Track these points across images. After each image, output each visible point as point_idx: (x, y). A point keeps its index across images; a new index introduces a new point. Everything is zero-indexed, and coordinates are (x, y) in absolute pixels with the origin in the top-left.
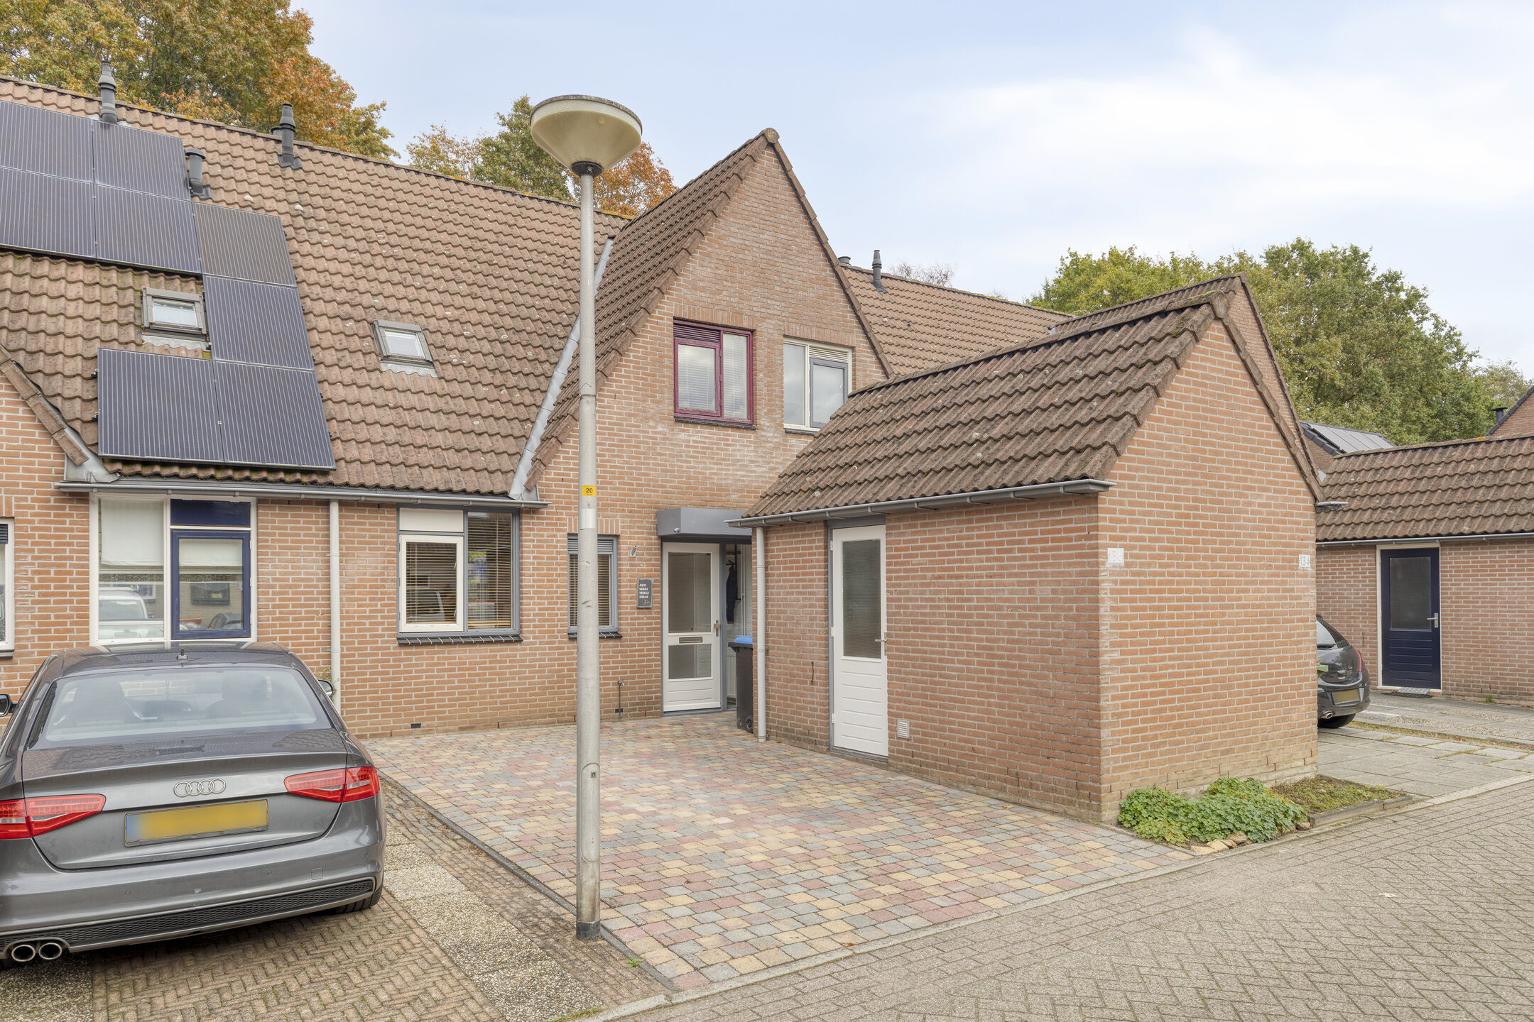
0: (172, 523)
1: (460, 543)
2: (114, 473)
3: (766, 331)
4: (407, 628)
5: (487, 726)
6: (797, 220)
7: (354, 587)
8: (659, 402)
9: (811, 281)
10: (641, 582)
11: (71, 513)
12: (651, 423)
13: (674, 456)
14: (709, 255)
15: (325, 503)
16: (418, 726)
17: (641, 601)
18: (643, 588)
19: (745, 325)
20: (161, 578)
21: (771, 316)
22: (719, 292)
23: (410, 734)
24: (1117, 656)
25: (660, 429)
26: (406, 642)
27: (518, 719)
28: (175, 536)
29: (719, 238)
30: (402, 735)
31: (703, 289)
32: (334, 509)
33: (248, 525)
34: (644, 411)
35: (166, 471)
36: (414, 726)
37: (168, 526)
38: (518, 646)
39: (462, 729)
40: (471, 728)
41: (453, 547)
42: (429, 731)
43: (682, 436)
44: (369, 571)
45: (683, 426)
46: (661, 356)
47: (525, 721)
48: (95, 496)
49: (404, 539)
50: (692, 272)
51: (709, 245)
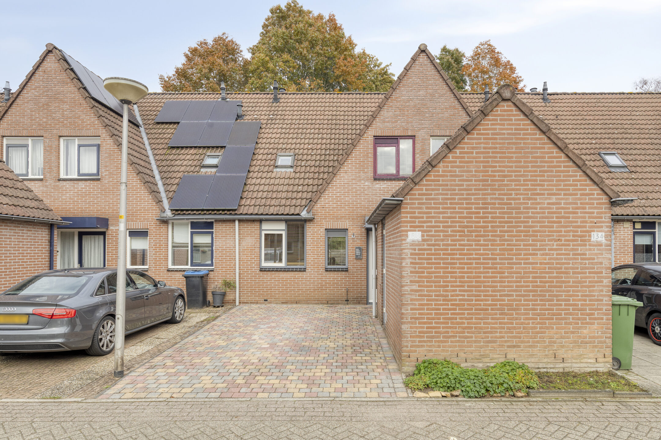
0: (191, 229)
1: (284, 233)
2: (173, 214)
3: (420, 135)
4: (265, 264)
5: (292, 303)
6: (438, 82)
7: (245, 250)
8: (366, 173)
9: (446, 108)
10: (356, 248)
11: (163, 227)
12: (363, 182)
13: (373, 195)
14: (391, 107)
15: (234, 221)
16: (267, 300)
17: (357, 256)
18: (358, 251)
19: (410, 134)
20: (188, 247)
21: (423, 128)
22: (396, 122)
23: (264, 303)
24: (415, 287)
25: (366, 184)
26: (262, 270)
27: (304, 301)
28: (192, 234)
29: (397, 98)
30: (261, 303)
31: (388, 122)
32: (237, 222)
33: (213, 229)
34: (359, 177)
35: (187, 213)
36: (265, 300)
37: (190, 230)
38: (305, 273)
39: (283, 303)
40: (286, 303)
41: (281, 235)
42: (270, 303)
43: (377, 186)
44: (250, 244)
45: (378, 182)
46: (367, 153)
47: (307, 302)
48: (170, 222)
49: (263, 233)
50: (382, 115)
51: (391, 102)
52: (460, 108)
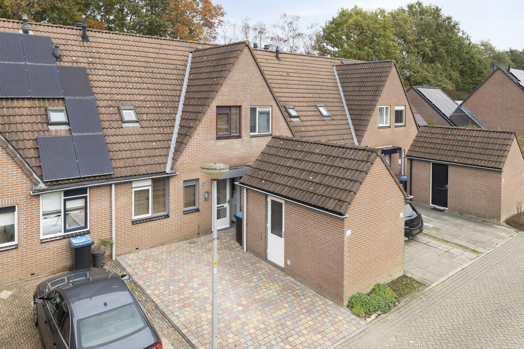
0: (64, 197)
1: (150, 188)
2: (48, 185)
3: (245, 105)
4: (134, 218)
5: (158, 245)
6: (255, 68)
7: (119, 208)
8: (212, 134)
9: (259, 87)
10: (206, 192)
11: (35, 200)
12: (209, 141)
13: (216, 150)
14: (227, 84)
15: (111, 185)
16: (138, 248)
17: (205, 199)
18: (206, 194)
19: (238, 105)
20: (61, 212)
21: (246, 101)
22: (231, 95)
23: (135, 251)
25: (212, 143)
26: (134, 223)
27: (168, 241)
28: (65, 200)
29: (231, 78)
30: (133, 252)
31: (225, 96)
32: (113, 186)
33: (87, 193)
34: (207, 138)
35: (63, 182)
36: (137, 249)
37: (63, 198)
38: (168, 219)
39: (151, 247)
40: (154, 247)
41: (148, 190)
42: (141, 250)
43: (219, 144)
44: (123, 203)
45: (219, 141)
46: (212, 119)
47: (170, 242)
49: (134, 190)
50: (222, 91)
51: (227, 81)
52: (266, 87)
